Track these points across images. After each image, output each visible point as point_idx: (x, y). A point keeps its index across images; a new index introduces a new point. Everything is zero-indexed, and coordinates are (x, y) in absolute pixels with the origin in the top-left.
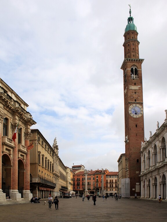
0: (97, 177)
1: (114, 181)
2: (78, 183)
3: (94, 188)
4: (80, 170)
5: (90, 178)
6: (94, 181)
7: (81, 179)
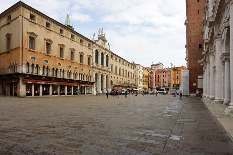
0: (178, 73)
4: (158, 68)
5: (165, 75)
7: (157, 77)
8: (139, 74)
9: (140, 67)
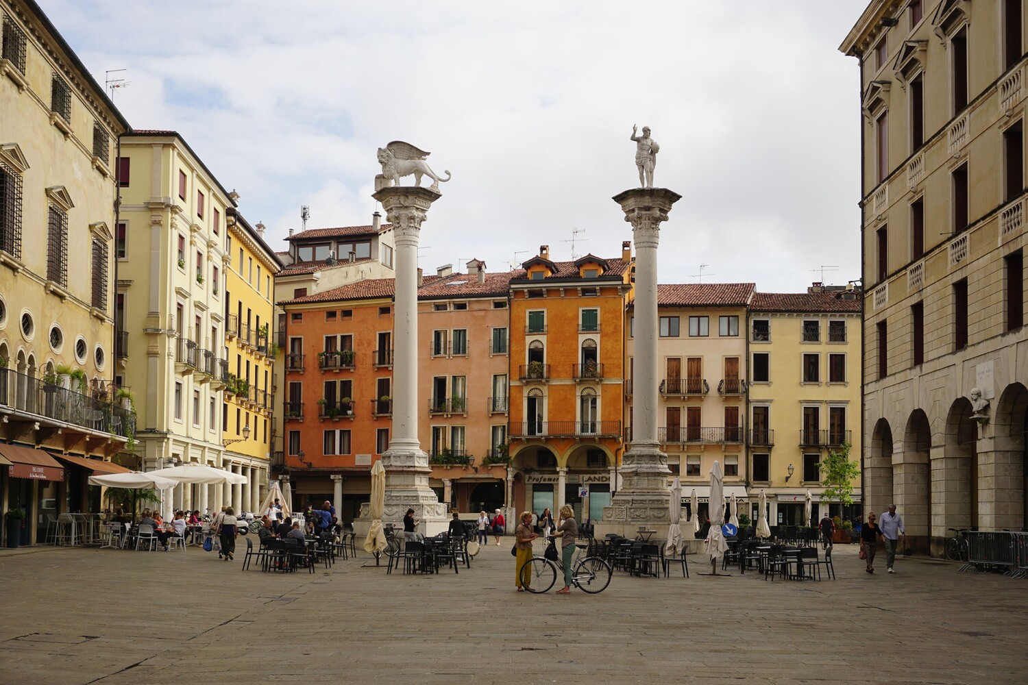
0: (536, 325)
1: (713, 374)
2: (330, 387)
3: (505, 449)
4: (364, 266)
5: (460, 334)
6: (500, 364)
7: (366, 350)
8: (179, 279)
9: (194, 185)
